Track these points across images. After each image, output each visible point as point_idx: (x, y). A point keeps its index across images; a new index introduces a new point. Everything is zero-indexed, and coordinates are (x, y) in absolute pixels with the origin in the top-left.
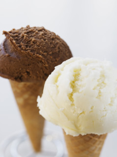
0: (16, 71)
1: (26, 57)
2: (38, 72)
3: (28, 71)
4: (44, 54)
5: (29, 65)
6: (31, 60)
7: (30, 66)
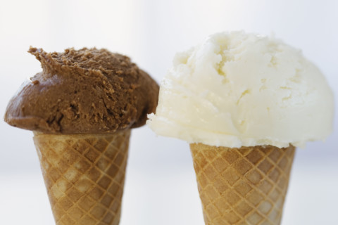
0: (50, 106)
1: (72, 77)
2: (93, 105)
3: (74, 102)
4: (107, 71)
5: (76, 92)
6: (81, 81)
7: (79, 94)
